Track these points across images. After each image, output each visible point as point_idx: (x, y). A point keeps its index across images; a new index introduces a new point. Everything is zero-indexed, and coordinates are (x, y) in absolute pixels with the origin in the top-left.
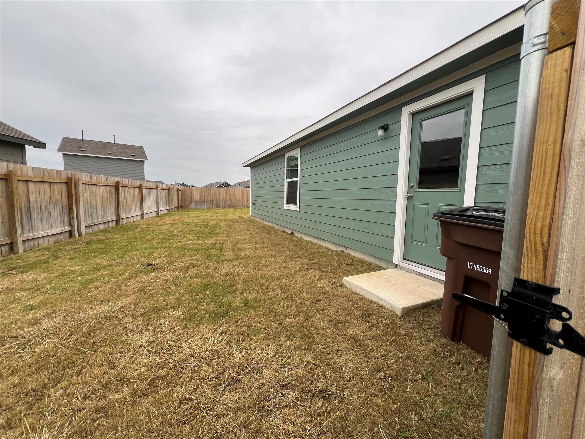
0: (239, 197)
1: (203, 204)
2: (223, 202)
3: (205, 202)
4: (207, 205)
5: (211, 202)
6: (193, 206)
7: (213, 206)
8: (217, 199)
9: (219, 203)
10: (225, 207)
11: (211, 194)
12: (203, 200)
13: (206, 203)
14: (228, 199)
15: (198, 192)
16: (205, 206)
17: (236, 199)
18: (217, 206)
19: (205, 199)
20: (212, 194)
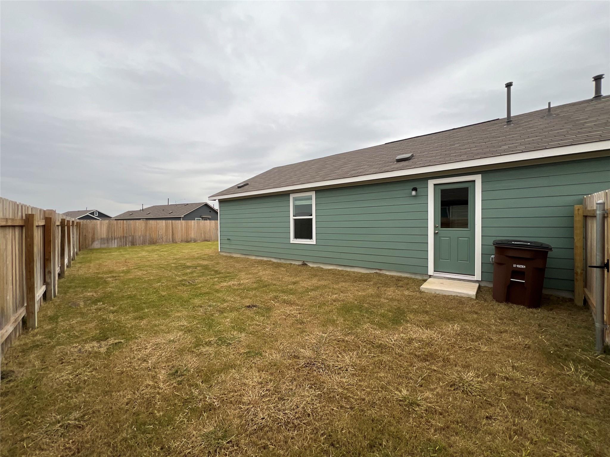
0: (162, 232)
1: (112, 242)
2: (141, 238)
3: (115, 239)
4: (117, 242)
5: (123, 239)
6: (96, 245)
7: (127, 243)
8: (133, 234)
9: (136, 239)
10: (144, 243)
11: (123, 228)
12: (112, 237)
13: (116, 241)
14: (148, 234)
15: (105, 227)
16: (115, 244)
17: (159, 233)
18: (133, 244)
19: (116, 234)
20: (125, 229)
